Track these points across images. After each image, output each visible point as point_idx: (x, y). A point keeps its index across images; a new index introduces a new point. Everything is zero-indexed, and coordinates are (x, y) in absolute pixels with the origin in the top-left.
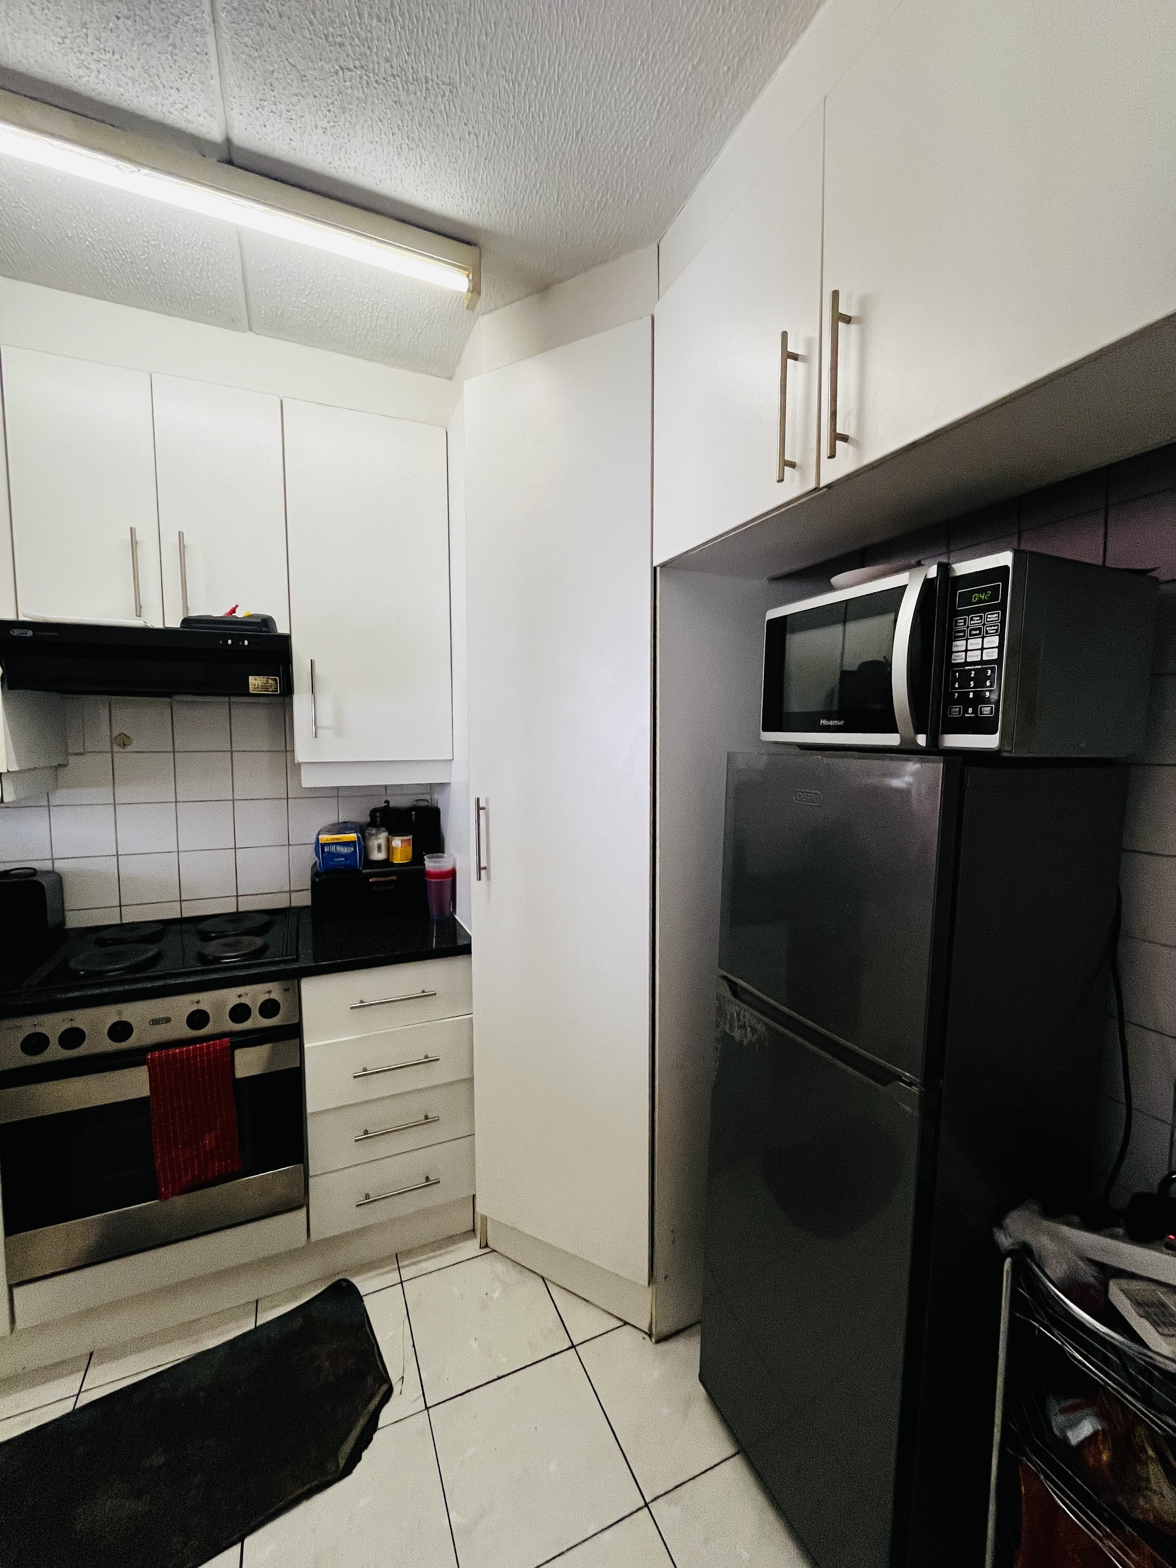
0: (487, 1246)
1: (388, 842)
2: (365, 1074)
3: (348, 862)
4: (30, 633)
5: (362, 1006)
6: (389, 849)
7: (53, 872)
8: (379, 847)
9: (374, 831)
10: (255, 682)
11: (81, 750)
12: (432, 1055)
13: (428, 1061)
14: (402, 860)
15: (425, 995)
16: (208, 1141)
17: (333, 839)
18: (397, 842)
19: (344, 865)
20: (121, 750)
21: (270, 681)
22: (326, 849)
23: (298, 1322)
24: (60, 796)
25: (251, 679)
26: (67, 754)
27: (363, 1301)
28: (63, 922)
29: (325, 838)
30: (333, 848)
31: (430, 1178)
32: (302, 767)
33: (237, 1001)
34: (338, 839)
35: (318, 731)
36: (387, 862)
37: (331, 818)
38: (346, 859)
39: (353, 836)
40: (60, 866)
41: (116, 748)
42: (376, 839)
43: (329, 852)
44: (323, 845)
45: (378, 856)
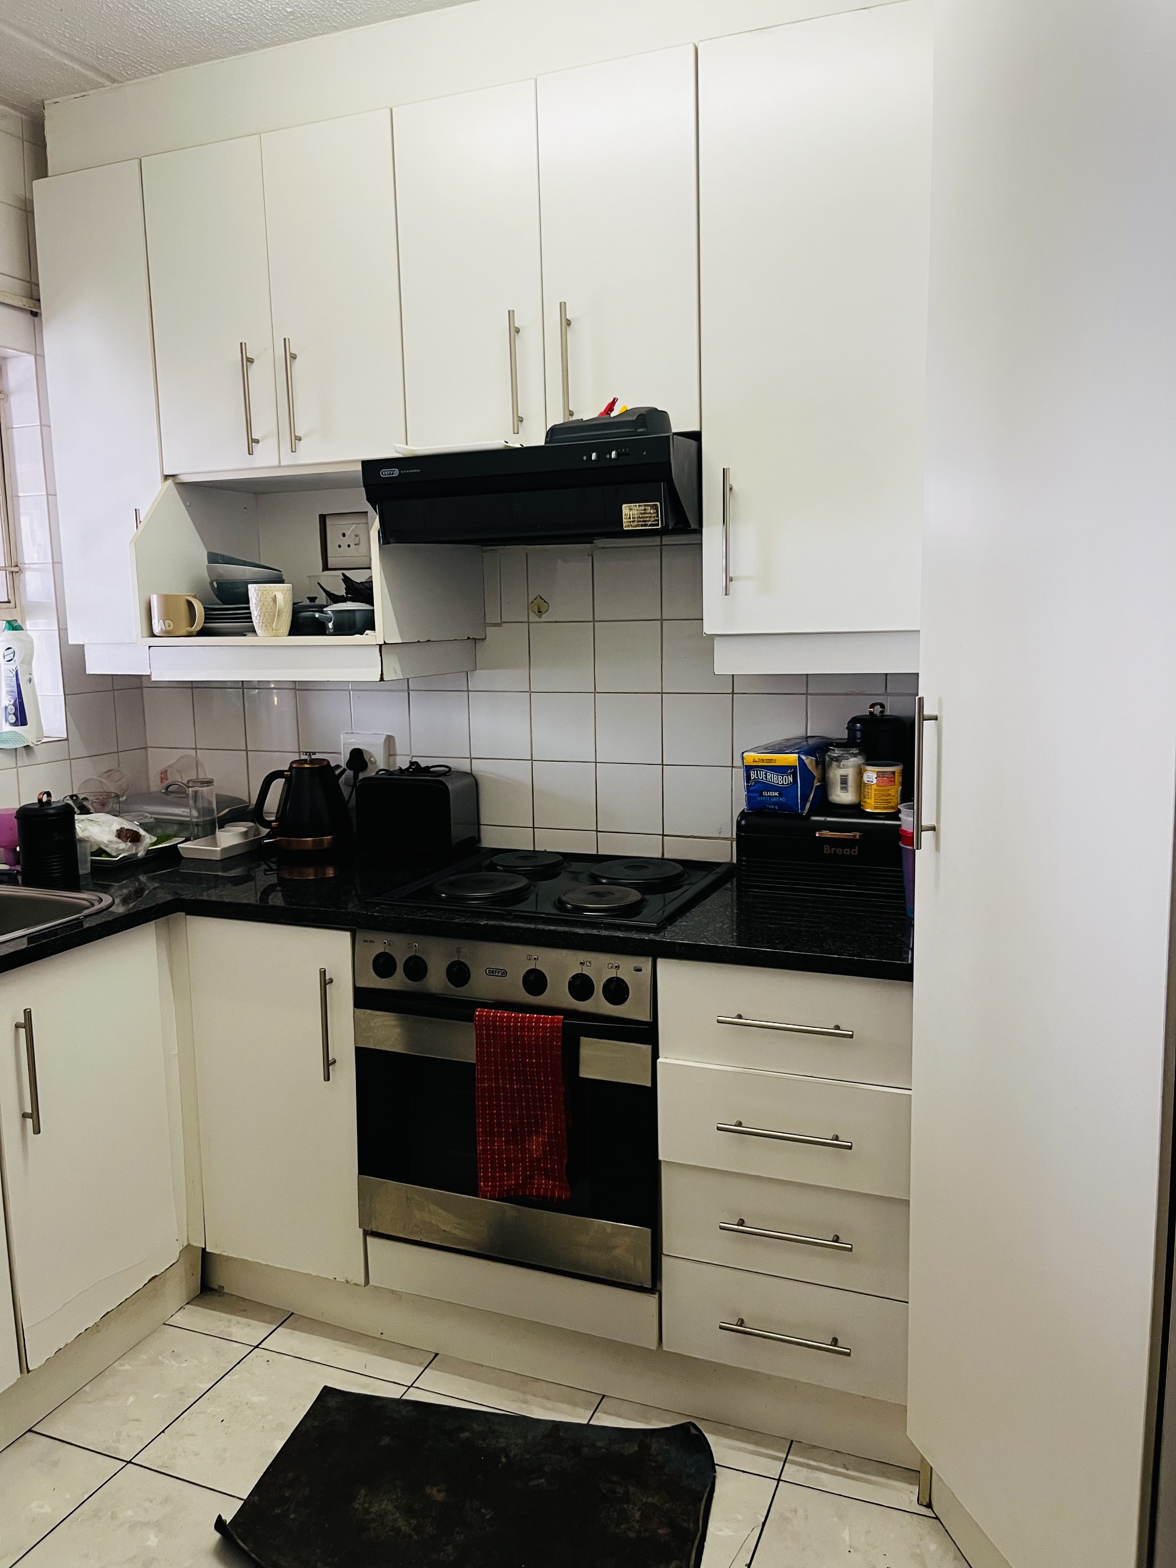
0: (929, 1506)
1: (860, 773)
2: (738, 1130)
3: (782, 799)
4: (396, 472)
5: (739, 1022)
6: (861, 786)
7: (470, 775)
8: (844, 781)
9: (837, 753)
10: (631, 513)
11: (499, 621)
12: (845, 1138)
13: (837, 1144)
14: (876, 808)
15: (838, 1034)
16: (535, 1145)
17: (763, 760)
18: (871, 775)
19: (775, 804)
20: (538, 619)
21: (649, 510)
22: (753, 775)
23: (632, 1448)
24: (481, 678)
25: (625, 509)
26: (486, 625)
27: (715, 1471)
28: (477, 839)
29: (752, 757)
30: (762, 775)
31: (840, 1343)
32: (717, 643)
33: (577, 970)
34: (770, 760)
35: (732, 585)
36: (856, 809)
37: (793, 729)
38: (780, 795)
39: (791, 759)
40: (479, 767)
41: (534, 618)
42: (839, 767)
43: (757, 782)
44: (748, 769)
45: (843, 796)
